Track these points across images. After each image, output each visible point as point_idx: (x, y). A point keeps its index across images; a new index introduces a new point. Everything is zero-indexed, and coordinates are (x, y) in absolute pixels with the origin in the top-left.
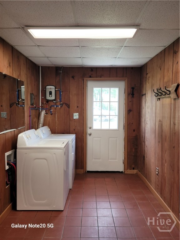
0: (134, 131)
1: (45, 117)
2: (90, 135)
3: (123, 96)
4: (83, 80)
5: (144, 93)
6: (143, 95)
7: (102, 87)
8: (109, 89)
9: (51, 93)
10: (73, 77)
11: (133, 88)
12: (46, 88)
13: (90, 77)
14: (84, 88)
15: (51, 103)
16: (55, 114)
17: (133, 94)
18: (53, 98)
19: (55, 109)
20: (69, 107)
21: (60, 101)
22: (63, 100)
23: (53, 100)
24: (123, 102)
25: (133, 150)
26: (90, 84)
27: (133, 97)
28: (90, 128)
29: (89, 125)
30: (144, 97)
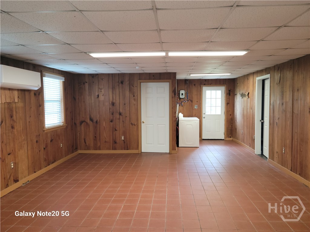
0: (230, 115)
1: (179, 108)
2: (204, 118)
3: (224, 95)
4: (201, 86)
5: (236, 94)
6: (235, 95)
7: (211, 90)
8: (215, 91)
9: (182, 94)
10: (195, 85)
11: (230, 91)
12: (179, 91)
13: (205, 84)
14: (201, 91)
15: (182, 100)
16: (184, 106)
17: (230, 94)
18: (184, 97)
19: (184, 103)
20: (192, 102)
21: (187, 99)
22: (188, 98)
23: (183, 98)
24: (224, 98)
25: (230, 126)
26: (204, 88)
27: (230, 95)
28: (204, 114)
29: (203, 112)
30: (236, 96)
